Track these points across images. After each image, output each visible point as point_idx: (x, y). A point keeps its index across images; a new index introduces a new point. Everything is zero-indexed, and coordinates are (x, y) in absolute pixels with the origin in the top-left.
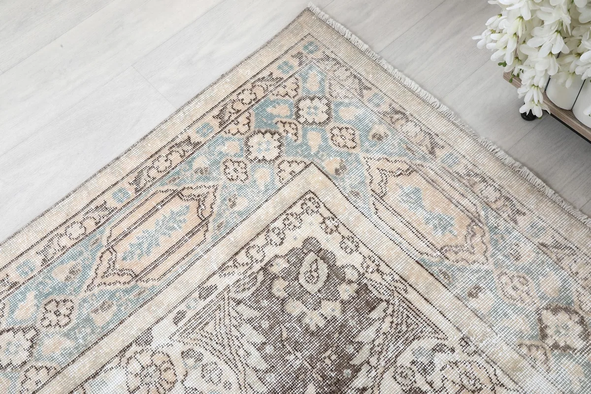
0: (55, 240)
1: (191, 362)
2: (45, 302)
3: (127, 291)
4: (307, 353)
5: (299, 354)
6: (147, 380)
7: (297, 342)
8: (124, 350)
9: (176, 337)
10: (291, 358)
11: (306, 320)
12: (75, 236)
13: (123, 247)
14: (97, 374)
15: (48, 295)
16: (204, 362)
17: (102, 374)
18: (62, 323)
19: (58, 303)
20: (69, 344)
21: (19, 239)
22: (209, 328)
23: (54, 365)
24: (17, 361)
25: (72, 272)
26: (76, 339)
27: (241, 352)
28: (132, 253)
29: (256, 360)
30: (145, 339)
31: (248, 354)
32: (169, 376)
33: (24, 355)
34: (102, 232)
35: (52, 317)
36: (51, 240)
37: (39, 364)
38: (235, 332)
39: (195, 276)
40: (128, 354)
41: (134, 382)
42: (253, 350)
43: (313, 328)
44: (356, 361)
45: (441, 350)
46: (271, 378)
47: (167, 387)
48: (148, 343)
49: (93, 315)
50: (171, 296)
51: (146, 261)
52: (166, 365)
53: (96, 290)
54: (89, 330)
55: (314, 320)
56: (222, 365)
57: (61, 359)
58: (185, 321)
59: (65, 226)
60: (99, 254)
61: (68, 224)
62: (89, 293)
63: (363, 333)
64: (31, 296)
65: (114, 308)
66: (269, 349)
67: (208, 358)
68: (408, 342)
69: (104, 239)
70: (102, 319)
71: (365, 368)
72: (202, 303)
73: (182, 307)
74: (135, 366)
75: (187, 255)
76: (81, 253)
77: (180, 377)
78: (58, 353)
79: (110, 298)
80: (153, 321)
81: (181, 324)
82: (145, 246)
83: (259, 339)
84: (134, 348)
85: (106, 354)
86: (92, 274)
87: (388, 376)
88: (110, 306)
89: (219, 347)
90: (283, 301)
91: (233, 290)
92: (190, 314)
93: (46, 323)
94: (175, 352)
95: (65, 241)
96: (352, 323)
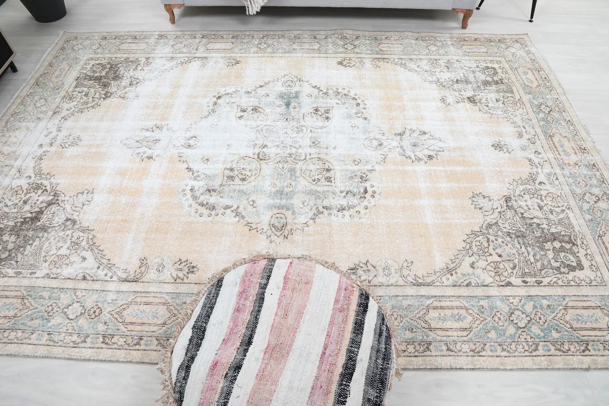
0: (21, 339)
1: (47, 258)
2: (50, 317)
3: (31, 296)
4: (26, 233)
5: (28, 234)
6: (61, 264)
7: (24, 237)
8: (55, 278)
9: (41, 268)
10: (30, 235)
11: (14, 240)
12: (15, 333)
13: (11, 313)
14: (68, 279)
15: (46, 319)
16: (45, 254)
17: (67, 277)
18: (55, 304)
19: (48, 313)
20: (62, 296)
21: (27, 352)
22: (32, 262)
23: (72, 293)
24: (79, 304)
25: (32, 320)
26: (59, 295)
27: (36, 248)
28: (13, 309)
29: (37, 242)
30: (48, 276)
31: (36, 246)
32: (56, 259)
33: (75, 305)
34: (9, 326)
35: (55, 309)
36: (22, 340)
37: (75, 297)
38: (30, 254)
39: (13, 282)
40: (55, 276)
41: (64, 266)
42: (33, 246)
43: (16, 237)
44: (22, 220)
45: (7, 205)
46: (41, 235)
47: (60, 257)
48: (48, 274)
49: (47, 298)
50: (26, 282)
51: (15, 300)
52: (53, 263)
53: (36, 305)
54: (53, 294)
55: (13, 238)
56: (44, 249)
57: (69, 292)
58: (33, 271)
59: (12, 341)
60: (19, 318)
61: (10, 341)
62: (38, 307)
63: (11, 224)
64: (50, 324)
65: (40, 294)
66: (30, 242)
67: (43, 254)
68: (7, 213)
69: (11, 322)
70: (46, 294)
71: (23, 217)
72: (23, 271)
73: (29, 275)
74: (59, 271)
75: (5, 290)
76: (23, 323)
77: (55, 256)
78: (67, 296)
79: (36, 298)
80: (38, 279)
81: (35, 271)
82: (7, 307)
83: (28, 247)
84: (52, 276)
85: (59, 282)
86: (29, 313)
87: (23, 211)
88: (40, 296)
89: (38, 255)
90: (10, 251)
91: (12, 267)
92: (30, 271)
93: (59, 309)
94: (46, 265)
95: (20, 334)
96: (9, 229)
